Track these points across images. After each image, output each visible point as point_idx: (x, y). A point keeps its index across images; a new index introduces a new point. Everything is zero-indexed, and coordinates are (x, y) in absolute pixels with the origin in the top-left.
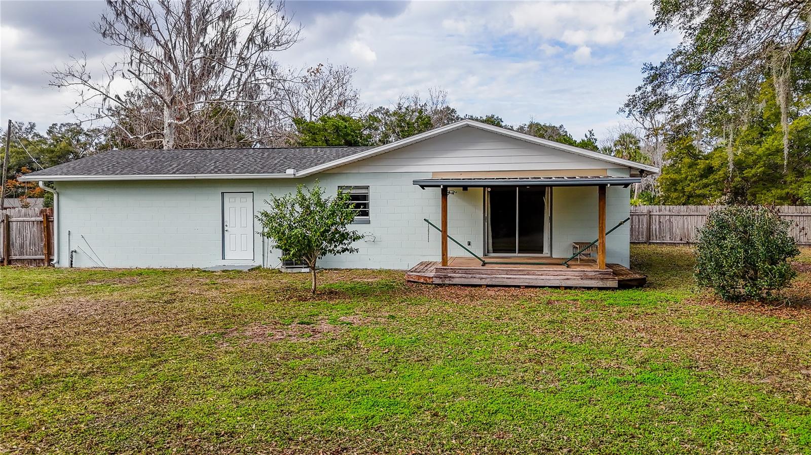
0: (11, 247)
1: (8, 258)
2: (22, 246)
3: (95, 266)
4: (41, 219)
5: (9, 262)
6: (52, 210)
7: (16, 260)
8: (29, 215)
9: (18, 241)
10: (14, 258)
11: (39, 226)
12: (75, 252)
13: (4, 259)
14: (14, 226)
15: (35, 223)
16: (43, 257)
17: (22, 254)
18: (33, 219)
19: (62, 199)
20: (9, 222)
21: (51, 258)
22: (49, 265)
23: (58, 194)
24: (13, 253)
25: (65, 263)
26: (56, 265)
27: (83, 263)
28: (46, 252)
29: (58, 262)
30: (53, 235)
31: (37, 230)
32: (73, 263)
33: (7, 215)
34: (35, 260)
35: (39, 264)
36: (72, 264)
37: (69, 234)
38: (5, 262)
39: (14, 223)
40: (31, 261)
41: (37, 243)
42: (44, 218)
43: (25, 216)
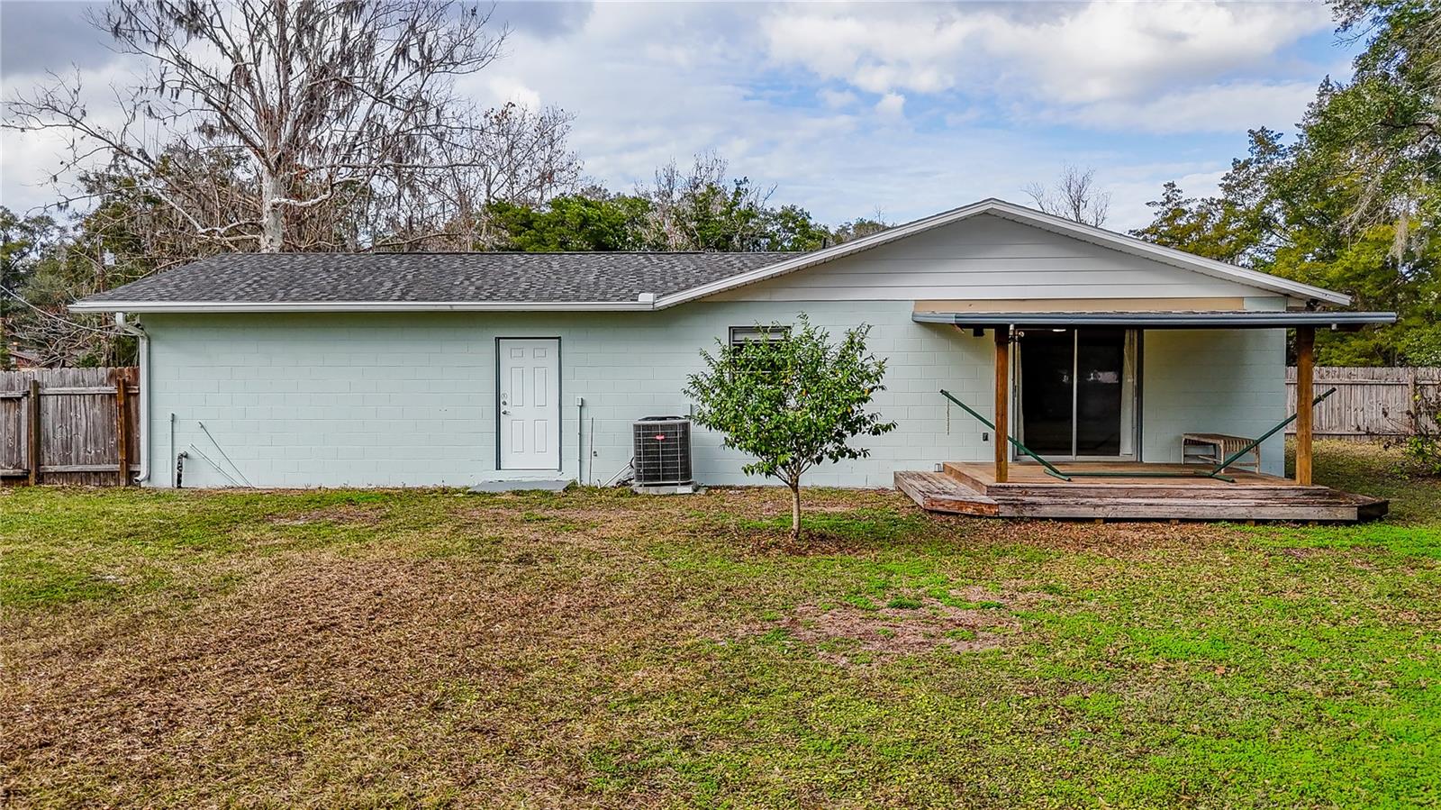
0: (44, 448)
1: (37, 469)
2: (67, 446)
3: (229, 485)
4: (112, 389)
5: (40, 478)
6: (136, 373)
7: (55, 473)
8: (83, 381)
9: (58, 436)
10: (51, 469)
11: (106, 404)
12: (186, 456)
13: (29, 472)
14: (50, 404)
15: (98, 399)
16: (116, 467)
17: (66, 460)
18: (94, 390)
19: (158, 350)
20: (39, 395)
21: (133, 469)
22: (129, 482)
23: (149, 339)
24: (47, 460)
25: (164, 479)
26: (143, 484)
27: (203, 478)
28: (121, 456)
29: (149, 478)
30: (138, 421)
31: (102, 412)
32: (183, 479)
33: (35, 382)
34: (96, 473)
35: (105, 480)
36: (179, 481)
37: (173, 421)
38: (32, 479)
39: (51, 399)
40: (87, 476)
41: (101, 440)
42: (119, 389)
43: (76, 383)
